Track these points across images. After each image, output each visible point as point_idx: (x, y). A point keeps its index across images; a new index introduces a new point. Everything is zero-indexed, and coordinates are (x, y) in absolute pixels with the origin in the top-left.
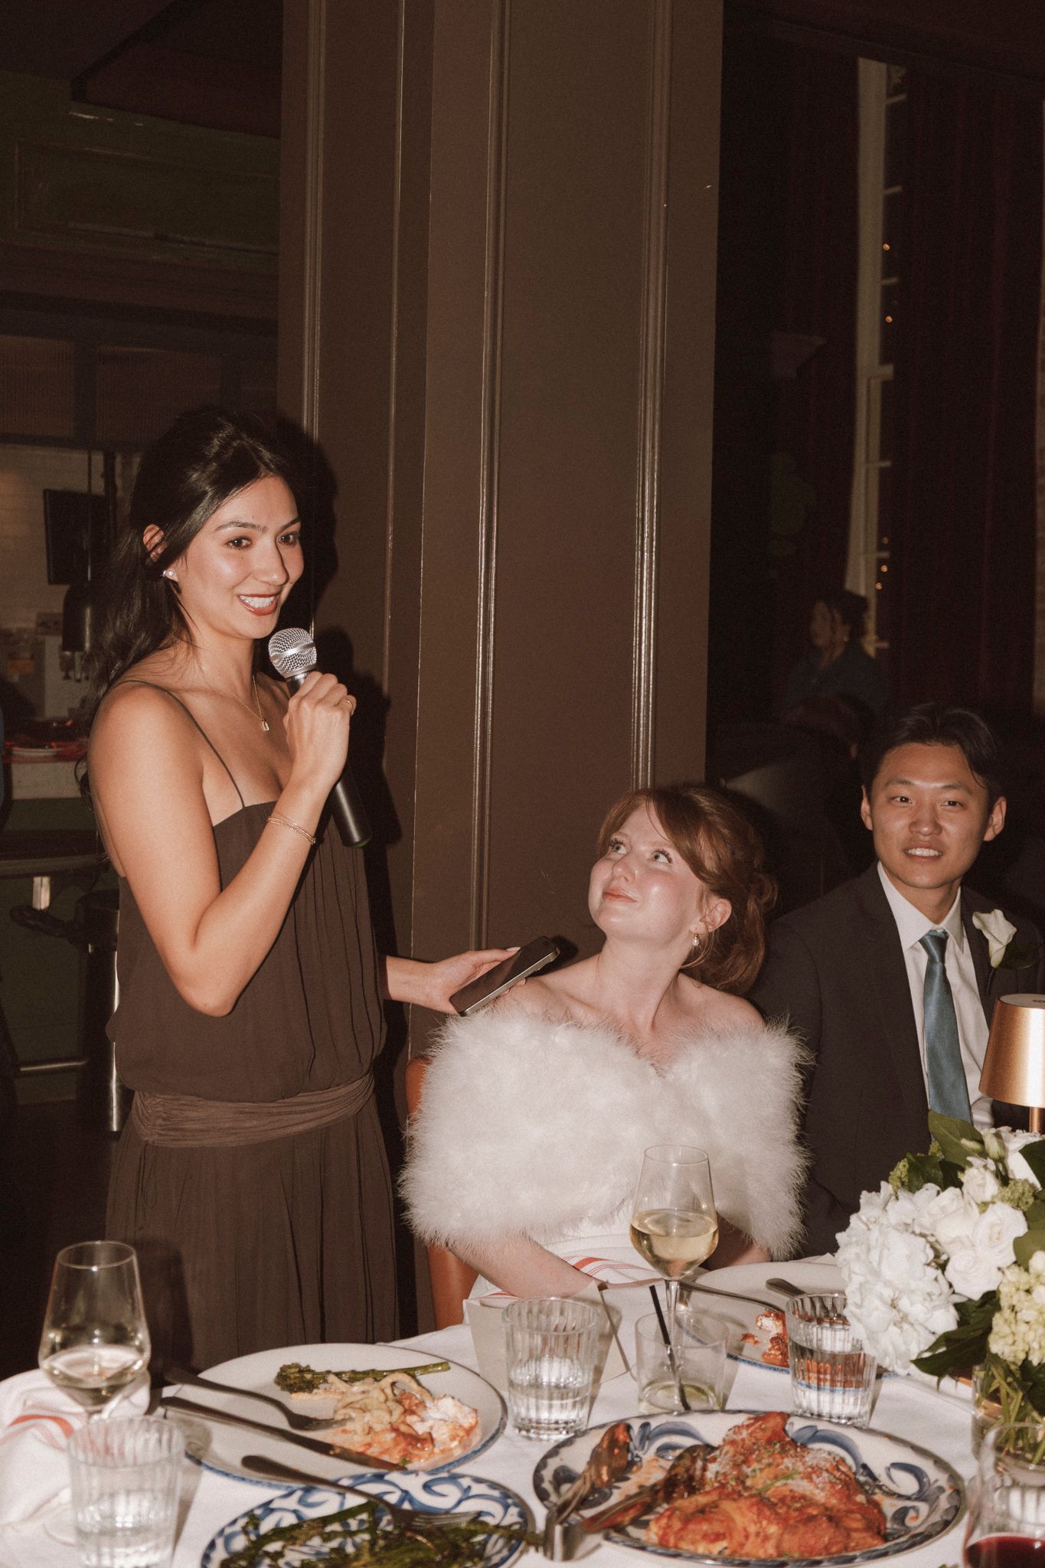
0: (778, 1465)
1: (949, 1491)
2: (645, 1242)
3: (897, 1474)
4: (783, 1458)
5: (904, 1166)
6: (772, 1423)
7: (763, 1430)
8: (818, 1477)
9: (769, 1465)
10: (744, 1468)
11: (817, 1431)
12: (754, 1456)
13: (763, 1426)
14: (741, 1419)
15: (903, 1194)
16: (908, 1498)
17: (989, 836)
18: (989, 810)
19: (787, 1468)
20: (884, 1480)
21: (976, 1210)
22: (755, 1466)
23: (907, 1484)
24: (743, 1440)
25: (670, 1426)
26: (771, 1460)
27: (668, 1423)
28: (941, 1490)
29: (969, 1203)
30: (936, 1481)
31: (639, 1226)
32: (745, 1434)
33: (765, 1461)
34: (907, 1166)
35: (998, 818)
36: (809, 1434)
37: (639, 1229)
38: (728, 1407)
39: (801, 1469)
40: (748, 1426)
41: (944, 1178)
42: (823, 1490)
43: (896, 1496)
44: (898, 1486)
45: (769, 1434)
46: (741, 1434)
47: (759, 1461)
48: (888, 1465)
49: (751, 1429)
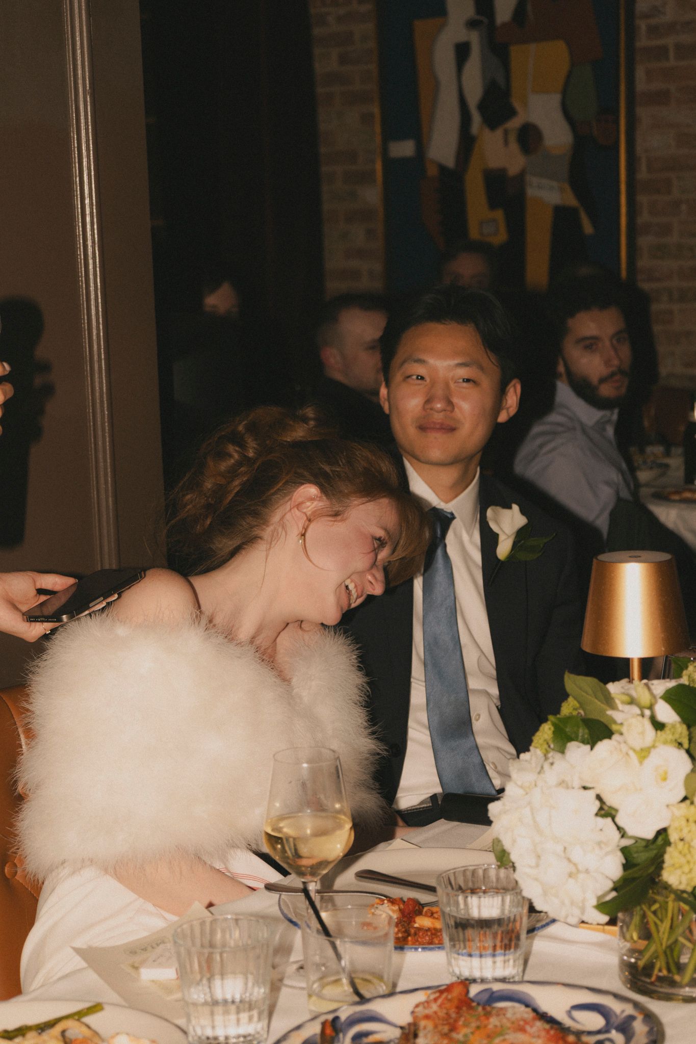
0: (485, 1026)
1: (640, 1018)
2: (279, 846)
3: (579, 1015)
4: (488, 1019)
5: (550, 729)
6: (456, 992)
7: (450, 1000)
8: (531, 1027)
9: (478, 1028)
10: (454, 1035)
11: (493, 993)
12: (461, 1023)
13: (450, 997)
14: (421, 997)
15: (554, 756)
16: (599, 1032)
17: (503, 417)
18: (502, 391)
19: (496, 1026)
20: (567, 1022)
21: (633, 757)
22: (465, 1031)
23: (594, 1021)
24: (435, 1013)
25: (357, 1016)
26: (478, 1023)
27: (355, 1013)
28: (632, 1018)
29: (627, 754)
30: (623, 1011)
31: (273, 830)
32: (435, 1007)
33: (474, 1025)
34: (552, 729)
35: (512, 399)
36: (485, 996)
37: (273, 834)
38: (398, 989)
39: (509, 1025)
40: (435, 1000)
41: (591, 735)
42: (539, 1037)
43: (586, 1034)
44: (583, 1025)
45: (456, 1002)
46: (431, 1008)
47: (466, 1025)
48: (568, 1008)
49: (440, 1001)
